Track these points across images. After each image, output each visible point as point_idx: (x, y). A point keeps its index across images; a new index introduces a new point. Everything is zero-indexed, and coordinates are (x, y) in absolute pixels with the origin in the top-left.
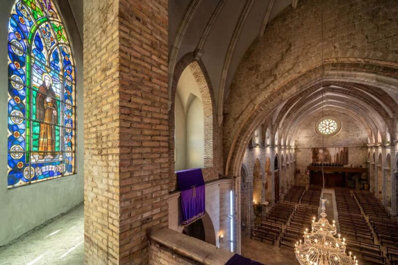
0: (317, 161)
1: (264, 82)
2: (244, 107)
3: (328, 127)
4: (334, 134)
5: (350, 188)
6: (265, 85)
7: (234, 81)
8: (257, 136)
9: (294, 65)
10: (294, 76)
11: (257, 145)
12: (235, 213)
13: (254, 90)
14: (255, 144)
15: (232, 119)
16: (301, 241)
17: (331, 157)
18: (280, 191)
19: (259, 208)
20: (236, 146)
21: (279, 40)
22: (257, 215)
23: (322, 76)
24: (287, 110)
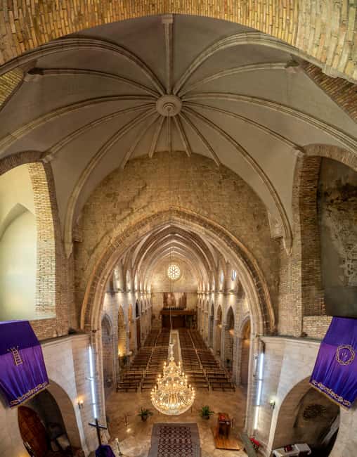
0: (167, 305)
1: (121, 213)
2: (99, 239)
3: (174, 271)
4: (178, 279)
5: (187, 328)
6: (122, 217)
7: (88, 204)
8: (118, 279)
9: (149, 203)
10: (148, 213)
11: (119, 290)
12: (96, 374)
13: (110, 220)
14: (116, 289)
15: (86, 252)
16: (156, 387)
17: (176, 301)
18: (141, 338)
19: (124, 360)
20: (92, 289)
21: (137, 177)
22: (122, 367)
23: (170, 220)
24: (144, 251)
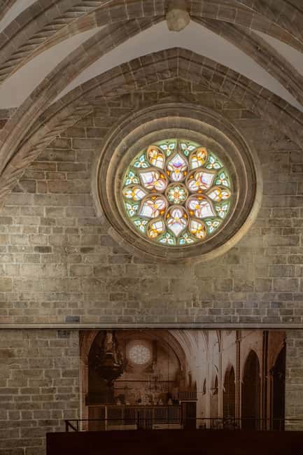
4: (214, 242)
17: (193, 387)
